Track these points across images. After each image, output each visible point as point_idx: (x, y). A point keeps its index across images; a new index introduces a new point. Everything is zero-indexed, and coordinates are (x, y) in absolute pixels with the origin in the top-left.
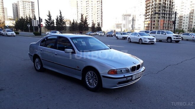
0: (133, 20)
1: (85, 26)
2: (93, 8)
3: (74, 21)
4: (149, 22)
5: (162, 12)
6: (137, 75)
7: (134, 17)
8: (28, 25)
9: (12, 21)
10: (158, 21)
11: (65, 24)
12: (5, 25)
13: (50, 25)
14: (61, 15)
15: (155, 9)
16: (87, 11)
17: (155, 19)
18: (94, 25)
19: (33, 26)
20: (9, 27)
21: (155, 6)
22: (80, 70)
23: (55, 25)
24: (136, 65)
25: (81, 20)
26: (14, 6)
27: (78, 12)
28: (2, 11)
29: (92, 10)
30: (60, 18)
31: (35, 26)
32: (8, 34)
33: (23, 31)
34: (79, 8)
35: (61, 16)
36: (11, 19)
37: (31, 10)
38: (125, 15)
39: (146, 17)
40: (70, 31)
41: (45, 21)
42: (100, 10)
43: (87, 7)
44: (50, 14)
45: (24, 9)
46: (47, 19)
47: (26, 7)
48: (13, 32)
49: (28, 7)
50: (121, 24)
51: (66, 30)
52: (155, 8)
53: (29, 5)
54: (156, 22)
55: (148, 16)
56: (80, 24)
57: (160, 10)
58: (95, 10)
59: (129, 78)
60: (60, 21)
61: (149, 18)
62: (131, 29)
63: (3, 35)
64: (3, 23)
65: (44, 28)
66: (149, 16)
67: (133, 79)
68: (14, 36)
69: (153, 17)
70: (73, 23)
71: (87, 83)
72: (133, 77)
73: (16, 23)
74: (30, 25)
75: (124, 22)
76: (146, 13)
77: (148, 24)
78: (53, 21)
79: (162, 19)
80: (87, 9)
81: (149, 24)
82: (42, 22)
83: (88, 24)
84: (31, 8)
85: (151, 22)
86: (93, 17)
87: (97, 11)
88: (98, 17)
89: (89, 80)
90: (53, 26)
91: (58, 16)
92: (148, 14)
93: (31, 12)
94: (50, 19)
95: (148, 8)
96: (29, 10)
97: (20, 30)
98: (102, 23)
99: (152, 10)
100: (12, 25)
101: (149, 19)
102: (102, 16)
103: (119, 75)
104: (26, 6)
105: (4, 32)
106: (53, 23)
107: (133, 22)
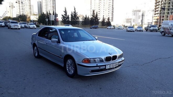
0: (143, 15)
1: (96, 21)
2: (105, 4)
3: (86, 17)
4: (158, 17)
5: (171, 8)
6: (112, 65)
7: (144, 12)
8: (46, 19)
9: (36, 16)
10: (167, 17)
11: (79, 19)
12: (30, 20)
13: (66, 20)
14: (75, 10)
15: (165, 5)
16: (99, 7)
17: (164, 14)
18: (104, 20)
19: (50, 20)
20: (34, 21)
21: (165, 2)
22: (62, 58)
23: (70, 20)
24: (112, 56)
25: (93, 16)
26: (39, 4)
27: (91, 8)
28: (30, 8)
29: (104, 6)
30: (74, 13)
31: (52, 20)
32: (30, 27)
33: (44, 25)
34: (93, 4)
35: (75, 12)
36: (35, 15)
37: (52, 7)
38: (135, 11)
39: (155, 13)
40: (83, 25)
41: (62, 16)
42: (112, 6)
43: (100, 4)
44: (66, 10)
45: (46, 6)
46: (63, 15)
47: (48, 5)
48: (35, 25)
49: (50, 4)
50: (131, 19)
51: (79, 24)
52: (165, 3)
53: (50, 2)
54: (165, 17)
55: (157, 12)
56: (91, 19)
57: (169, 6)
58: (107, 6)
59: (102, 67)
60: (75, 16)
61: (158, 13)
62: (141, 23)
63: (27, 28)
64: (29, 18)
65: (61, 22)
66: (159, 12)
67: (106, 68)
68: (35, 28)
69: (162, 12)
70: (86, 18)
71: (68, 69)
72: (107, 67)
73: (39, 17)
74: (48, 20)
75: (133, 17)
76: (156, 9)
77: (156, 19)
78: (68, 16)
79: (171, 14)
80: (99, 5)
81: (158, 19)
82: (57, 17)
83: (99, 19)
84: (52, 5)
85: (159, 18)
86: (104, 12)
87: (109, 7)
88: (109, 12)
89: (69, 67)
90: (69, 21)
91: (73, 12)
92: (157, 9)
93: (52, 8)
94: (66, 14)
95: (158, 4)
96: (51, 6)
97: (42, 24)
98: (112, 18)
99: (161, 6)
100: (36, 19)
101: (158, 15)
102: (113, 12)
103: (92, 64)
104: (48, 3)
105: (27, 25)
106: (68, 18)
107: (142, 18)
